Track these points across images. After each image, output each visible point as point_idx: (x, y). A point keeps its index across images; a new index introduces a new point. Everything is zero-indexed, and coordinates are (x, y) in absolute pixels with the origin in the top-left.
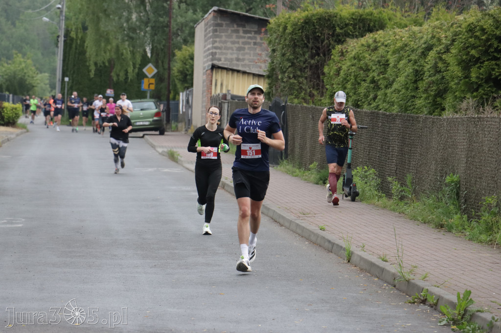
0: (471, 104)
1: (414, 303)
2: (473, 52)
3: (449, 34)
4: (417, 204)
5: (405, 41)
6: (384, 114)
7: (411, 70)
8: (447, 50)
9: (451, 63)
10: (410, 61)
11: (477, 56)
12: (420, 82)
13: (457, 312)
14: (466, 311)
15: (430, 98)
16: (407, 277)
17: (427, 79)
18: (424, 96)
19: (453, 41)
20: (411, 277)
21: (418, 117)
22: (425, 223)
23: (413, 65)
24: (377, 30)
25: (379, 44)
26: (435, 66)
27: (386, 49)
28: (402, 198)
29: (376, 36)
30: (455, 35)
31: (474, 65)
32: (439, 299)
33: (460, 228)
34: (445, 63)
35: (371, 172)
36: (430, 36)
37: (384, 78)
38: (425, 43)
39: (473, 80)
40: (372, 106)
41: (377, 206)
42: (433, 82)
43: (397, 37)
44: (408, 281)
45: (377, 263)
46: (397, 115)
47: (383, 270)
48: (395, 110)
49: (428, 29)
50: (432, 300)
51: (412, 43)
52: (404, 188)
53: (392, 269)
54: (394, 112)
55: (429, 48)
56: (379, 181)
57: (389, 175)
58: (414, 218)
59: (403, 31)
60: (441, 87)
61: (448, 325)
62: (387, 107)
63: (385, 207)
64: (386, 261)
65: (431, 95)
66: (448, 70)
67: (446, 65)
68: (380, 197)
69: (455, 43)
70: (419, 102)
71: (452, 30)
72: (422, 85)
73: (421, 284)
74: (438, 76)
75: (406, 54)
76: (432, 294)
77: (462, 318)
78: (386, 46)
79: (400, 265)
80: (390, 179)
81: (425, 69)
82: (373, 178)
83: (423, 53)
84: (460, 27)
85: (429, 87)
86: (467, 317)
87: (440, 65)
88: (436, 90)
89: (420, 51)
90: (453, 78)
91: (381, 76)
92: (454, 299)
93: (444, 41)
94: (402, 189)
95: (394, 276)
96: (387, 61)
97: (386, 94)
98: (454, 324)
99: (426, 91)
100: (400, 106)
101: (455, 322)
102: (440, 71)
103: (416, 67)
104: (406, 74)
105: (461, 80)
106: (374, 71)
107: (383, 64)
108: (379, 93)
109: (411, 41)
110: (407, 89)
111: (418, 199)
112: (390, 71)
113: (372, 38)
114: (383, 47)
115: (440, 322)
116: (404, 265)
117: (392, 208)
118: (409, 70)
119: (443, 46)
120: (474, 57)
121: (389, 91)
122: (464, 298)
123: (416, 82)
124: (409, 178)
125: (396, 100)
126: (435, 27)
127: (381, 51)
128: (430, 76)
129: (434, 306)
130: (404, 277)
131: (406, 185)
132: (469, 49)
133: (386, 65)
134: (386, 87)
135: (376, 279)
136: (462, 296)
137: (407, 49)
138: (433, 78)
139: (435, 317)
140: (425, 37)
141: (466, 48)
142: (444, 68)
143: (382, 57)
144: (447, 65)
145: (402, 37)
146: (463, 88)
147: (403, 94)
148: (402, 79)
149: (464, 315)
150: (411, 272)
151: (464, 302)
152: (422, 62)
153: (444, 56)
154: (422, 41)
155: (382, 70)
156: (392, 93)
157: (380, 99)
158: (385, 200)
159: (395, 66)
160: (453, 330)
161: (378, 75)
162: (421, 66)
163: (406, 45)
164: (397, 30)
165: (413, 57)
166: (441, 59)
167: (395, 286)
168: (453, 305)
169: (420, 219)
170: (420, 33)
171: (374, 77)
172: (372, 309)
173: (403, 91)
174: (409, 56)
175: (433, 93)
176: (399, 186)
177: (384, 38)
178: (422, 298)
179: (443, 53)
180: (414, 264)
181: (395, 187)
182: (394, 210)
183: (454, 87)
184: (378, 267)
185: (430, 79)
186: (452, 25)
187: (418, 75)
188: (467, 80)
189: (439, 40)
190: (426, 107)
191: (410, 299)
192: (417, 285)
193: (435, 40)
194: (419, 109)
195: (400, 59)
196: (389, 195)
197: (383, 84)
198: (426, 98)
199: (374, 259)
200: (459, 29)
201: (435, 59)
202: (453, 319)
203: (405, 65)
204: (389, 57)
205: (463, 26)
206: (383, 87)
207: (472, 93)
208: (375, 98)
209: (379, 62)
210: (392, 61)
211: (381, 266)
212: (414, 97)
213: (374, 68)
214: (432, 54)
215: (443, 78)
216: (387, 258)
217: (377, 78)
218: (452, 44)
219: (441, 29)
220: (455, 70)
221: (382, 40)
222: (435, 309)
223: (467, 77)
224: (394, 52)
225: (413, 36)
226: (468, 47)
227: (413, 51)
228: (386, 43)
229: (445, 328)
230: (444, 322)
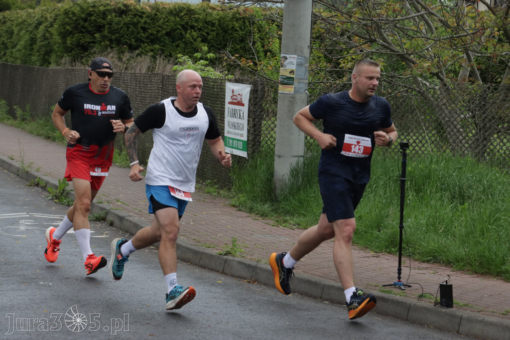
0: (67, 60)
1: (31, 186)
2: (68, 27)
3: (52, 15)
4: (33, 123)
5: (24, 18)
6: (12, 65)
7: (28, 37)
8: (52, 26)
9: (54, 34)
10: (27, 31)
11: (70, 30)
12: (35, 45)
13: (58, 191)
14: (64, 190)
15: (41, 56)
16: (27, 169)
17: (39, 43)
18: (37, 54)
19: (55, 19)
20: (29, 169)
21: (33, 68)
22: (38, 135)
23: (30, 34)
24: (5, 11)
25: (7, 20)
26: (44, 36)
27: (12, 23)
28: (23, 120)
29: (5, 14)
30: (57, 16)
31: (69, 35)
32: (47, 183)
33: (61, 139)
34: (50, 34)
35: (3, 102)
36: (40, 16)
37: (11, 42)
38: (37, 20)
39: (69, 45)
40: (3, 59)
41: (7, 124)
42: (43, 46)
43: (19, 15)
44: (27, 172)
45: (7, 161)
46: (19, 66)
47: (10, 165)
48: (18, 62)
49: (38, 11)
50: (42, 184)
51: (29, 20)
52: (25, 113)
53: (17, 164)
54: (18, 64)
55: (40, 24)
56: (8, 108)
57: (15, 105)
58: (31, 132)
59: (23, 12)
60: (48, 49)
61: (52, 199)
62: (13, 60)
63: (12, 125)
64: (13, 160)
65: (42, 54)
66: (52, 38)
67: (50, 35)
68: (9, 119)
69: (57, 21)
70: (34, 58)
71: (54, 12)
72: (36, 47)
73: (36, 174)
74: (46, 42)
75: (25, 27)
76: (42, 180)
77: (61, 195)
78: (12, 21)
79: (22, 162)
80: (15, 107)
81: (38, 37)
82: (4, 107)
83: (36, 26)
84: (59, 11)
85: (40, 48)
86: (65, 194)
87: (47, 35)
88: (45, 51)
89: (34, 25)
90: (55, 44)
91: (9, 40)
92: (57, 183)
93: (49, 19)
94: (23, 114)
95: (18, 169)
96: (13, 30)
97: (12, 52)
98: (56, 199)
99: (38, 51)
100: (22, 60)
101: (57, 197)
102: (47, 39)
103: (32, 36)
104: (25, 40)
105: (61, 45)
106: (4, 37)
107: (10, 33)
108: (7, 51)
109: (28, 18)
110: (26, 49)
111: (34, 121)
112: (14, 37)
113: (2, 15)
114: (9, 22)
115: (47, 198)
116: (25, 162)
117: (17, 125)
118: (27, 37)
119: (49, 23)
120: (69, 30)
121: (14, 50)
122: (62, 182)
123: (31, 45)
124: (28, 107)
125: (19, 56)
126: (43, 10)
127: (8, 24)
128: (41, 42)
129: (44, 188)
130: (24, 169)
131: (26, 112)
132: (65, 26)
133: (12, 33)
134: (12, 48)
135: (6, 171)
136: (61, 181)
137: (26, 23)
138: (43, 43)
139: (44, 195)
140: (37, 16)
141: (63, 25)
142: (50, 37)
143: (9, 28)
144: (52, 35)
145: (22, 16)
146: (62, 50)
147: (23, 52)
148: (22, 43)
149: (63, 193)
150: (29, 166)
151: (63, 185)
152: (36, 32)
153: (49, 29)
154: (35, 19)
155: (9, 36)
156: (16, 51)
157: (8, 55)
158: (12, 121)
159: (18, 34)
160: (55, 202)
161: (7, 40)
162: (35, 35)
163: (25, 21)
164: (19, 11)
165: (30, 29)
166: (47, 31)
167: (18, 175)
168: (56, 187)
169: (35, 133)
170: (34, 13)
171: (4, 41)
172: (3, 190)
173: (24, 51)
174: (27, 28)
175: (43, 53)
176: (21, 112)
177: (10, 16)
178: (36, 183)
179: (49, 27)
180: (31, 161)
181: (19, 112)
182: (18, 127)
183: (56, 49)
184: (7, 163)
185: (41, 43)
186: (54, 9)
187: (33, 41)
188: (64, 45)
189: (46, 19)
190: (38, 61)
191: (29, 183)
192: (33, 175)
193: (43, 18)
194: (34, 62)
195: (21, 30)
196: (15, 118)
197: (9, 45)
198: (39, 56)
199: (5, 158)
200: (59, 12)
201: (44, 30)
202: (56, 196)
203: (25, 34)
204: (13, 28)
205: (61, 11)
206: (10, 47)
207: (68, 53)
208: (5, 54)
209: (7, 31)
210: (16, 30)
211: (10, 162)
212: (30, 54)
213: (4, 35)
214: (42, 27)
215: (49, 43)
216: (14, 157)
217: (6, 41)
218: (54, 22)
219: (47, 11)
220: (57, 38)
221: (9, 17)
222: (45, 190)
223: (65, 43)
224: (17, 25)
225: (29, 15)
226: (64, 24)
227: (29, 25)
228: (11, 19)
229: (51, 201)
230: (50, 198)
